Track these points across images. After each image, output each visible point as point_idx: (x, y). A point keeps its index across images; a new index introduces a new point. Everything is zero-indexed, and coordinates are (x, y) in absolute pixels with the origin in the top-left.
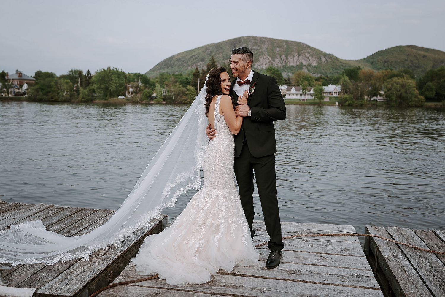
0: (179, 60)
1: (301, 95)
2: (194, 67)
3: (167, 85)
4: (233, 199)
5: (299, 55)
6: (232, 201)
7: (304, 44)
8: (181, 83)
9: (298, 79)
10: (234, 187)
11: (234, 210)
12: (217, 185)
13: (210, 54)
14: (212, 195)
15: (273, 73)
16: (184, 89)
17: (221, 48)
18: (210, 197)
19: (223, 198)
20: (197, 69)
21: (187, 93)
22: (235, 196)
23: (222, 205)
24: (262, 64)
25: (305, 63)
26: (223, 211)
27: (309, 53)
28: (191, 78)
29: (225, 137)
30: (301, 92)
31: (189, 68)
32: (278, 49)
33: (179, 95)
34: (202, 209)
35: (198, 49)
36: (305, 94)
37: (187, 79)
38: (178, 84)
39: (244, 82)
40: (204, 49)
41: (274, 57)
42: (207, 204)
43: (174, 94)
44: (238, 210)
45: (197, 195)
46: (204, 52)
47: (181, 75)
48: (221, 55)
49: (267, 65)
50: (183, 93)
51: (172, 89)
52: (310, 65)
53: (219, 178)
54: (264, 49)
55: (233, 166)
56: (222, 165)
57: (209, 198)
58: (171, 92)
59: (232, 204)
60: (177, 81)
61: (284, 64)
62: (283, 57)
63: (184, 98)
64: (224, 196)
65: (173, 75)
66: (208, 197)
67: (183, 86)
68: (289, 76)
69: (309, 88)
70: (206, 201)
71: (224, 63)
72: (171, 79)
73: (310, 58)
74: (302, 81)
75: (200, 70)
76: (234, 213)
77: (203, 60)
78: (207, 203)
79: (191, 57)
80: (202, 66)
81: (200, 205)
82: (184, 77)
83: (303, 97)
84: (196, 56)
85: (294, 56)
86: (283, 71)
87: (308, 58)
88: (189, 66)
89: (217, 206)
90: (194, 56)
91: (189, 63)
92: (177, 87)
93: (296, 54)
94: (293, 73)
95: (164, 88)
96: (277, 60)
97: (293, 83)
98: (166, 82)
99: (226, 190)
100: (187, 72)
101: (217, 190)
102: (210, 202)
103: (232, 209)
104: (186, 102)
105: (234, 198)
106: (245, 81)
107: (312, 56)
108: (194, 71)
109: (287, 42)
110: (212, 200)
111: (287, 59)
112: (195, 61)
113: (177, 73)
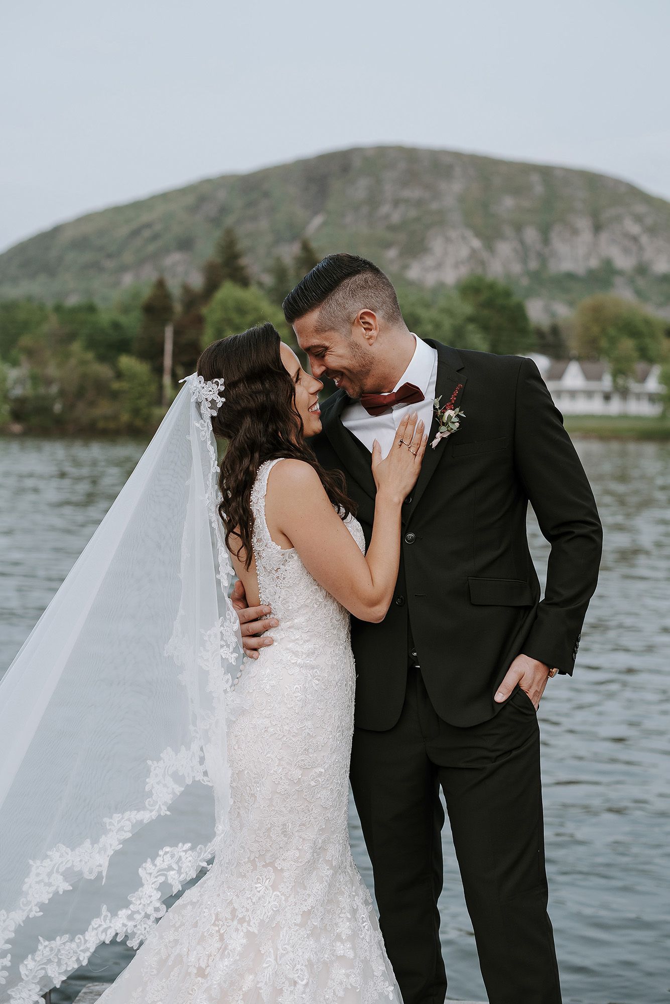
0: (81, 244)
1: (607, 397)
2: (149, 275)
3: (30, 353)
4: (344, 927)
5: (597, 228)
6: (339, 937)
7: (618, 182)
8: (91, 344)
9: (596, 330)
10: (349, 869)
11: (348, 976)
12: (271, 864)
13: (216, 221)
14: (247, 910)
15: (489, 304)
16: (103, 371)
17: (266, 195)
18: (242, 921)
19: (302, 925)
20: (161, 284)
21: (116, 386)
22: (354, 911)
23: (291, 955)
24: (439, 266)
25: (623, 262)
26: (295, 983)
27: (638, 219)
28: (133, 322)
29: (309, 646)
30: (607, 383)
31: (128, 279)
32: (509, 202)
33: (80, 393)
34: (201, 973)
35: (165, 197)
36: (624, 393)
37: (116, 326)
38: (76, 347)
39: (393, 398)
40: (190, 200)
41: (490, 237)
42: (223, 950)
43: (62, 393)
44: (367, 973)
45: (184, 906)
46: (194, 209)
47: (91, 309)
48: (264, 224)
49: (464, 271)
50: (101, 388)
51: (52, 370)
52: (642, 270)
53: (284, 833)
54: (449, 201)
55: (348, 775)
56: (297, 773)
57: (235, 922)
58: (49, 382)
59: (343, 949)
60: (71, 337)
61: (533, 265)
62: (531, 235)
63: (104, 408)
64: (307, 914)
65: (58, 309)
66: (233, 920)
67: (102, 358)
68: (553, 315)
69: (640, 367)
70: (222, 938)
71: (278, 259)
72: (46, 328)
73: (644, 239)
74: (613, 341)
75: (174, 287)
76: (346, 990)
77: (185, 244)
78: (225, 948)
79: (136, 233)
80: (180, 269)
81: (192, 958)
82: (105, 317)
83: (615, 407)
84: (158, 227)
85: (575, 232)
86: (530, 293)
87: (635, 239)
88: (124, 269)
89: (271, 959)
90: (148, 226)
91: (128, 257)
92: (73, 362)
93: (584, 224)
94: (571, 304)
95: (15, 363)
96: (505, 249)
97: (574, 345)
98: (26, 340)
99: (317, 888)
100: (117, 296)
101: (274, 887)
102: (237, 941)
103: (339, 973)
104: (112, 425)
105: (349, 920)
106: (395, 390)
107: (652, 231)
108: (147, 293)
109: (546, 172)
110: (248, 931)
111: (546, 241)
112: (151, 248)
113: (73, 301)
